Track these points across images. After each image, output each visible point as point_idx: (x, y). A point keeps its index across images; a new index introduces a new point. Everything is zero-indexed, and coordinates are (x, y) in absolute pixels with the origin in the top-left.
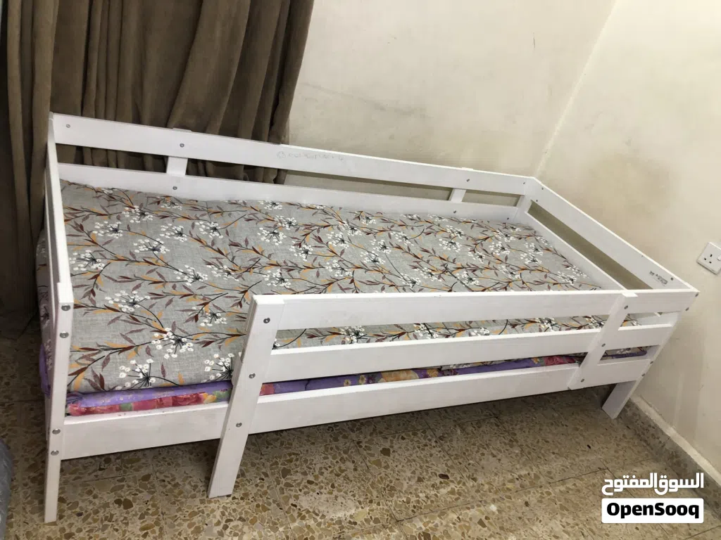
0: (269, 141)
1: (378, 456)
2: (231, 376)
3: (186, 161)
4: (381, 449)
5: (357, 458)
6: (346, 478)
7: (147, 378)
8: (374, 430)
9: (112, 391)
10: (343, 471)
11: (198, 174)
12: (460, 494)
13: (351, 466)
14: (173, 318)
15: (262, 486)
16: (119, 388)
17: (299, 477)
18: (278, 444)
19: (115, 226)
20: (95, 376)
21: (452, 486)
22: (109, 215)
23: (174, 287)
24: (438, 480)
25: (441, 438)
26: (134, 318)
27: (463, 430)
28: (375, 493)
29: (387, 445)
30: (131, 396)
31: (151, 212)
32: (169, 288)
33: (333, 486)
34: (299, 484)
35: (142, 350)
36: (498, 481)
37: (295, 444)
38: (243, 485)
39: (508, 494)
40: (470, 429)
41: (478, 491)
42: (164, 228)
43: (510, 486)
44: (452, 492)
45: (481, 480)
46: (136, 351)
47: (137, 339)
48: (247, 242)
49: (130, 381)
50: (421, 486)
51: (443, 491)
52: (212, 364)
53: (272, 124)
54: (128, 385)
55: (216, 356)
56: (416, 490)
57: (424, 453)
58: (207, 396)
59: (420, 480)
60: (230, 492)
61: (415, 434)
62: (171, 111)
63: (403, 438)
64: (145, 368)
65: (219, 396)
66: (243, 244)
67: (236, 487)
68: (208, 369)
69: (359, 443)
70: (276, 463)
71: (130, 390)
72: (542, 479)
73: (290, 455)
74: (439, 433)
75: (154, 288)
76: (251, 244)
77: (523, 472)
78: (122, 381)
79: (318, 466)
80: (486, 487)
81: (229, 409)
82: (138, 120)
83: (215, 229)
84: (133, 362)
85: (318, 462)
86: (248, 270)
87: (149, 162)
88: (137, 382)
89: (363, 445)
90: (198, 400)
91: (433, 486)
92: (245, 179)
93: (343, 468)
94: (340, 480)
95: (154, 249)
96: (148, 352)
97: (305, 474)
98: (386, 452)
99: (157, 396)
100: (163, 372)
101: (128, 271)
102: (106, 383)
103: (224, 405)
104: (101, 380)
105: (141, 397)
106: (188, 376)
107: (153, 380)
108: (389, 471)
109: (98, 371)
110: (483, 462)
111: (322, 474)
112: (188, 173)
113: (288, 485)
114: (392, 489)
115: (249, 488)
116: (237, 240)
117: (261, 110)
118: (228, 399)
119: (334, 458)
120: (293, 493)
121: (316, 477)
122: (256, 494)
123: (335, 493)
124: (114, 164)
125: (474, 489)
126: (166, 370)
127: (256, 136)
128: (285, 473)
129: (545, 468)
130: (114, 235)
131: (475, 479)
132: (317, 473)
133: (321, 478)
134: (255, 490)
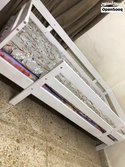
0: (71, 39)
1: (49, 122)
2: (39, 76)
3: (52, 29)
4: (50, 121)
5: (45, 119)
6: (40, 122)
7: (22, 60)
8: (51, 116)
9: (12, 56)
10: (41, 120)
11: (52, 34)
12: (62, 144)
13: (43, 120)
14: (34, 54)
15: (22, 109)
16: (14, 57)
17: (30, 113)
18: (30, 103)
19: (31, 28)
20: (11, 49)
21: (61, 141)
22: (30, 25)
23: (37, 49)
24: (59, 137)
25: (64, 128)
26: (26, 46)
27: (68, 130)
28: (45, 130)
29: (52, 121)
30: (15, 61)
31: (39, 32)
32: (36, 48)
33: (37, 121)
34: (30, 115)
35: (25, 54)
36: (71, 147)
37: (34, 105)
38: (18, 106)
39: (71, 151)
40: (70, 131)
41: (66, 146)
42: (40, 37)
43: (73, 150)
44: (61, 142)
45: (67, 144)
46: (23, 53)
47: (25, 50)
48: (54, 54)
49: (18, 57)
50: (55, 136)
51: (59, 141)
52: (37, 70)
53: (75, 36)
54: (17, 58)
55: (40, 69)
56: (54, 136)
57: (59, 129)
58: (31, 76)
59: (55, 134)
60: (14, 105)
61: (59, 123)
62: (59, 16)
63: (56, 122)
64: (23, 58)
65: (34, 78)
66: (53, 54)
67: (16, 105)
68: (36, 70)
69: (47, 116)
70: (27, 107)
71: (16, 60)
72: (79, 153)
73: (31, 107)
74: (64, 127)
75: (32, 45)
76: (55, 55)
77: (76, 149)
78: (16, 56)
79: (36, 114)
80: (68, 146)
81: (33, 83)
82: (51, 12)
83: (49, 47)
84: (21, 54)
85: (36, 113)
86: (51, 60)
87: (45, 23)
88: (19, 59)
89: (48, 117)
90: (28, 75)
91: (57, 138)
92: (60, 43)
93: (41, 119)
94: (39, 121)
95: (36, 39)
96: (26, 55)
97: (32, 114)
98: (51, 123)
99: (21, 66)
100: (26, 62)
101: (29, 37)
102: (12, 53)
103: (33, 82)
104: (12, 51)
105: (17, 63)
106: (31, 68)
107: (23, 62)
108: (50, 127)
109: (13, 49)
110: (69, 140)
111: (36, 117)
112: (50, 32)
113: (27, 113)
114: (49, 132)
115: (19, 107)
116: (52, 53)
117: (75, 32)
118: (35, 81)
119: (40, 115)
120: (27, 116)
121: (34, 116)
122: (19, 110)
123: (36, 123)
124: (38, 17)
125: (65, 145)
126: (27, 62)
127: (70, 36)
128: (28, 110)
129: (81, 152)
130: (30, 29)
131: (66, 143)
132: (35, 116)
133: (35, 117)
134: (20, 109)
